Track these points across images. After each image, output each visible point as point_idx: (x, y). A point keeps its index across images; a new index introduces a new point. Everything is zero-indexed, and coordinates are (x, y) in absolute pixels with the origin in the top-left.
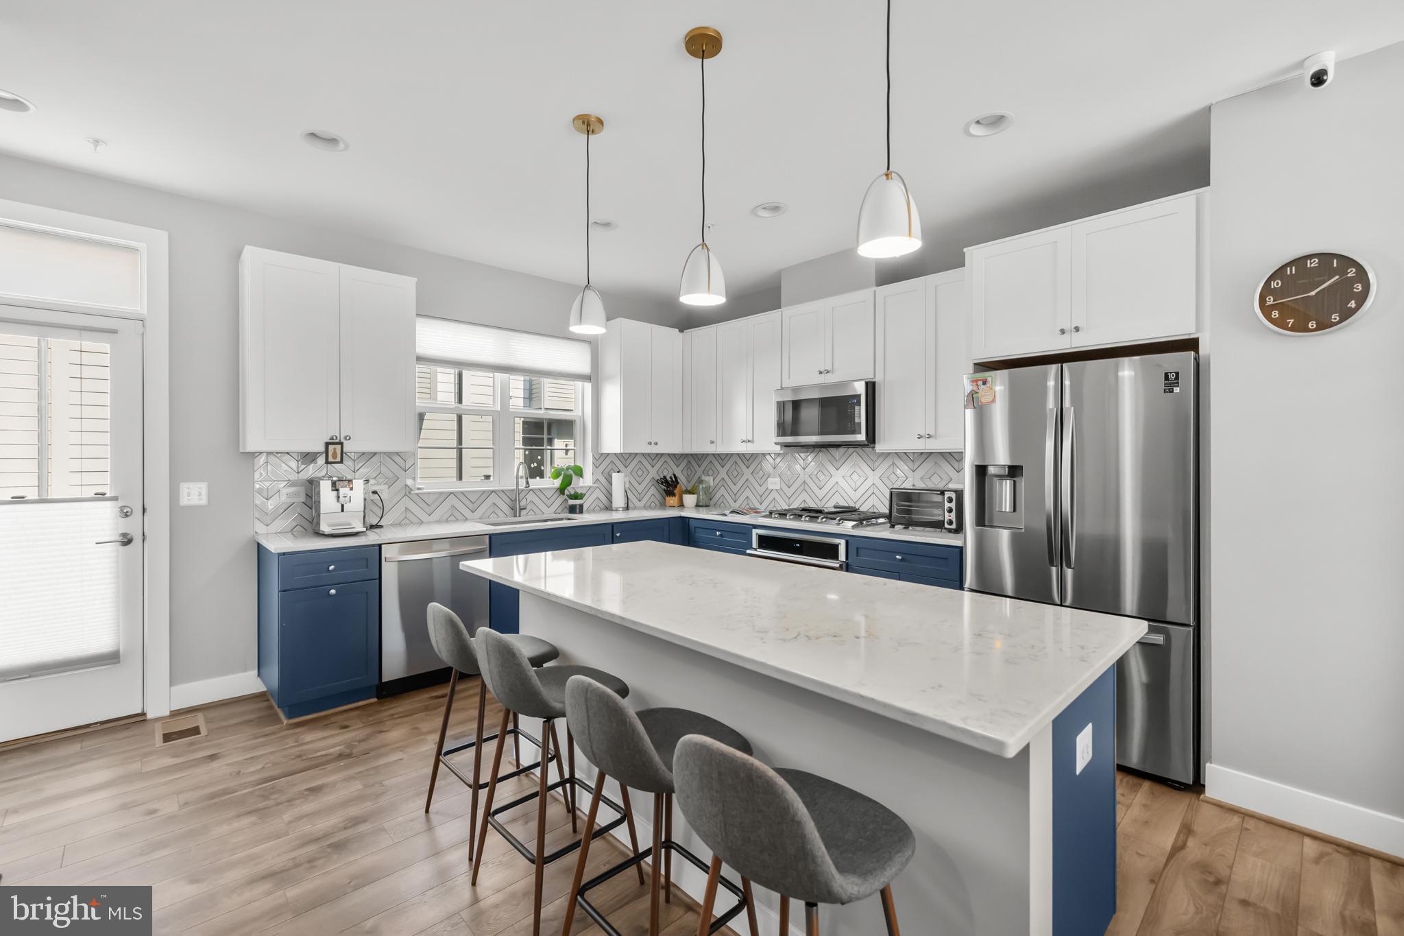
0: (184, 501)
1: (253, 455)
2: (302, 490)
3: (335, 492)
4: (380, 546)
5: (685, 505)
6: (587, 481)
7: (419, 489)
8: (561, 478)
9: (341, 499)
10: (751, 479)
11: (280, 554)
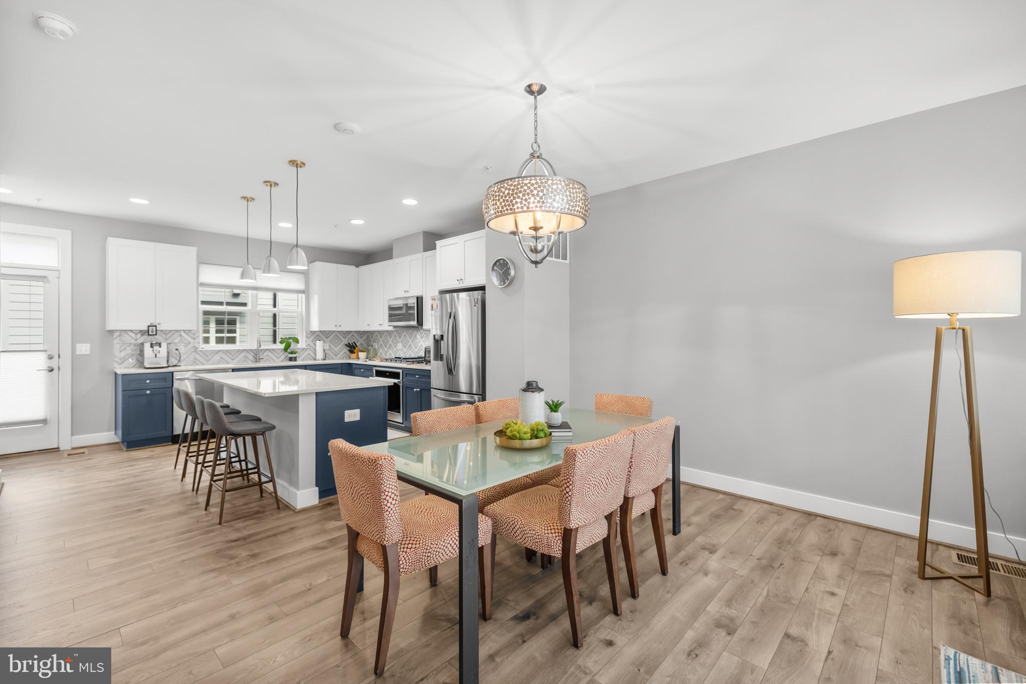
0: (78, 352)
1: (111, 332)
2: (138, 348)
3: (152, 349)
4: (173, 373)
5: (360, 357)
6: (302, 345)
7: (202, 348)
8: (285, 344)
9: (155, 351)
10: (412, 344)
11: (124, 375)
